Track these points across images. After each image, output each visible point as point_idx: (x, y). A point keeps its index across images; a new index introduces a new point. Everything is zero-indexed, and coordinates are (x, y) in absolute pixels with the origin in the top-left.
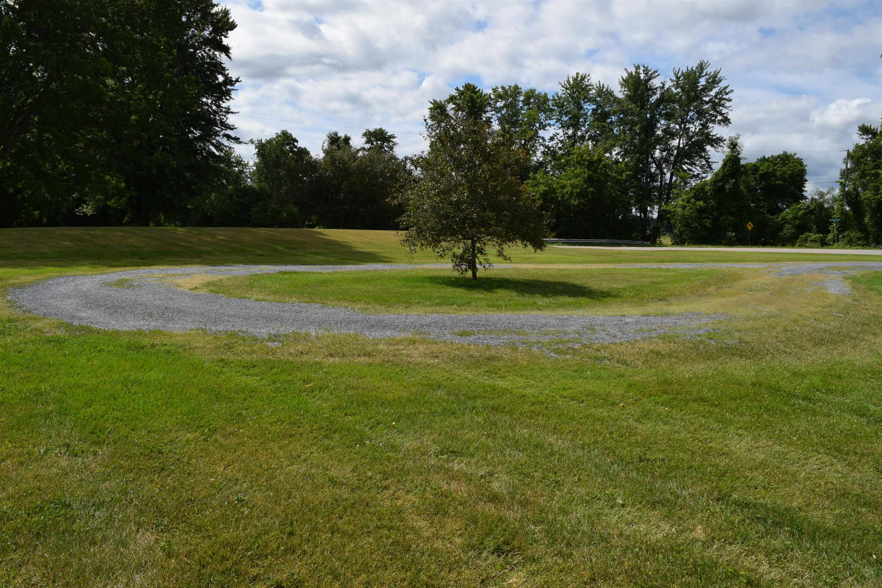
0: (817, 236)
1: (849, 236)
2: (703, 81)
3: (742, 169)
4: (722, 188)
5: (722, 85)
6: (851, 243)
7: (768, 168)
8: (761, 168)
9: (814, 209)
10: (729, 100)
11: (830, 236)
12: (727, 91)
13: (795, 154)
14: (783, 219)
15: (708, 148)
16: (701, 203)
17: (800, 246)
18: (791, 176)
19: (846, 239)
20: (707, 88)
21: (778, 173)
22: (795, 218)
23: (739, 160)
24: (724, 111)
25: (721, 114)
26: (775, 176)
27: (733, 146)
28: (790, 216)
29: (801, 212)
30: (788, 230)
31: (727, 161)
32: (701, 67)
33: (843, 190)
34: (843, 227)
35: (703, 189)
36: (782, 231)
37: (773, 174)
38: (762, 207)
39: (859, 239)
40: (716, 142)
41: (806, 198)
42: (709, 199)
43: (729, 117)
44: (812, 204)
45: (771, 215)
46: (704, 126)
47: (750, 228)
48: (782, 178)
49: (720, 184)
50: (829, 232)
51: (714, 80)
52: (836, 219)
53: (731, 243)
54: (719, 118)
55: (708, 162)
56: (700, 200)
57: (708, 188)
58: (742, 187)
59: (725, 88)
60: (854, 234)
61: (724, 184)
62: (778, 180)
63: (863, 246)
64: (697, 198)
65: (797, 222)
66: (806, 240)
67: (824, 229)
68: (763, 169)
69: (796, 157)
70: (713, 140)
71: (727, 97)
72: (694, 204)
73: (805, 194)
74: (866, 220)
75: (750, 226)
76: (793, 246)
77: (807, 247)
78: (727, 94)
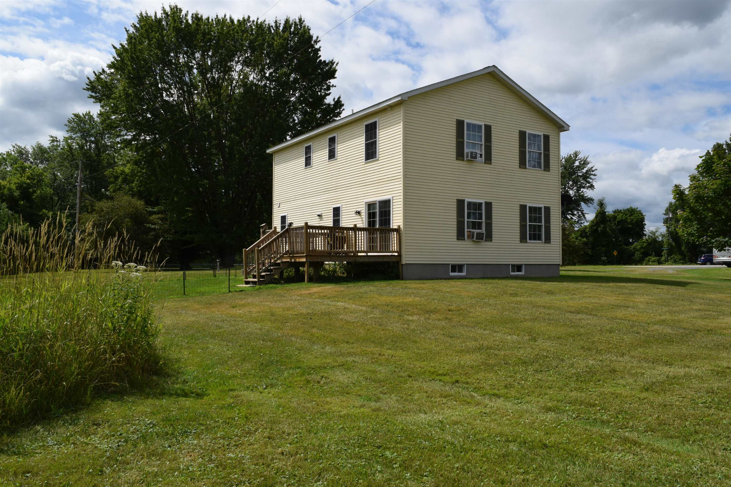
0: (655, 258)
1: (674, 258)
2: (577, 163)
3: (608, 219)
4: (596, 230)
5: (589, 166)
6: (675, 262)
7: (622, 217)
8: (618, 217)
9: (651, 242)
10: (595, 175)
11: (663, 258)
12: (593, 169)
13: (637, 208)
14: (634, 248)
15: (582, 204)
16: (585, 239)
17: (646, 265)
18: (637, 222)
19: (672, 260)
20: (580, 167)
21: (629, 220)
22: (642, 248)
23: (605, 212)
24: (591, 181)
25: (589, 182)
26: (627, 222)
27: (601, 204)
28: (639, 247)
29: (645, 244)
30: (637, 255)
31: (598, 214)
32: (576, 154)
33: (668, 230)
34: (670, 253)
35: (584, 231)
36: (634, 256)
37: (625, 221)
38: (620, 241)
39: (680, 260)
40: (588, 201)
41: (645, 235)
42: (589, 237)
43: (594, 184)
44: (649, 239)
45: (627, 246)
46: (578, 190)
47: (615, 254)
48: (631, 223)
49: (595, 227)
50: (662, 256)
51: (585, 163)
52: (665, 246)
53: (604, 263)
54: (588, 185)
55: (583, 213)
56: (583, 238)
57: (587, 230)
58: (608, 229)
59: (592, 167)
60: (677, 257)
61: (597, 228)
62: (629, 224)
63: (683, 264)
64: (581, 236)
65: (642, 250)
66: (649, 261)
67: (659, 254)
68: (619, 217)
69: (638, 210)
70: (587, 200)
71: (593, 173)
72: (580, 240)
73: (645, 232)
74: (683, 248)
75: (615, 253)
76: (642, 264)
77: (650, 265)
78: (593, 171)
